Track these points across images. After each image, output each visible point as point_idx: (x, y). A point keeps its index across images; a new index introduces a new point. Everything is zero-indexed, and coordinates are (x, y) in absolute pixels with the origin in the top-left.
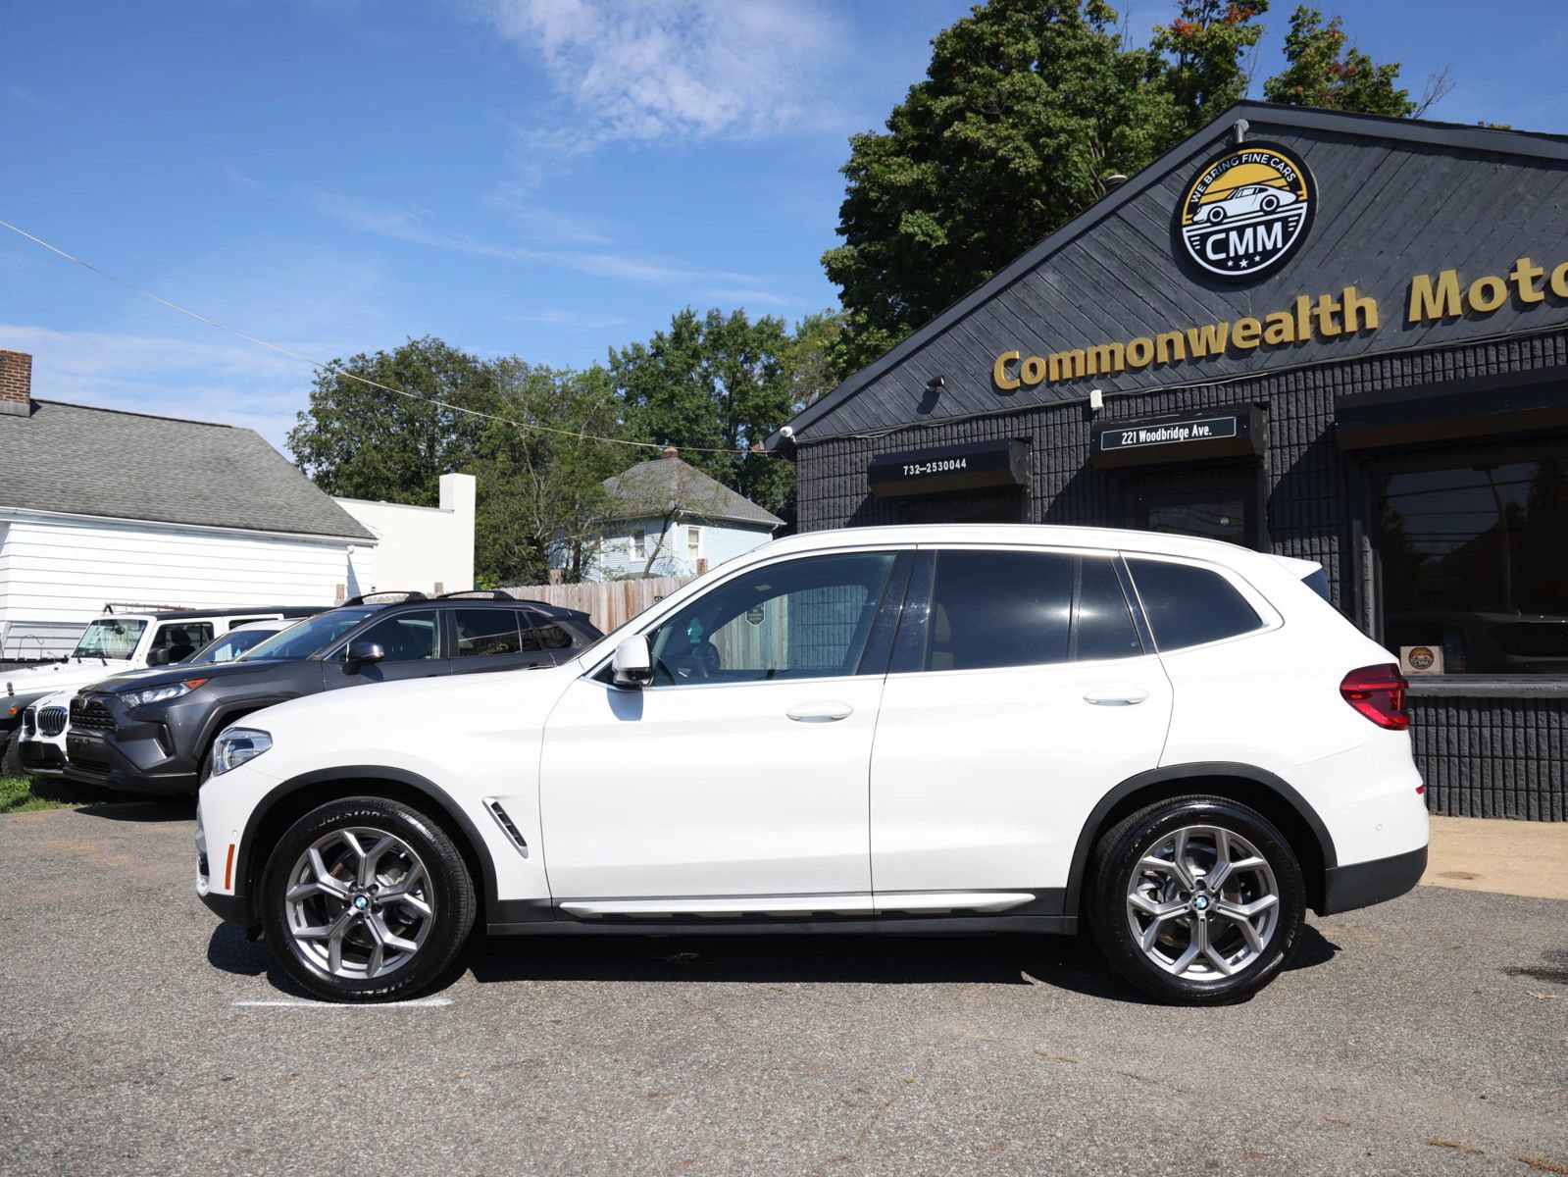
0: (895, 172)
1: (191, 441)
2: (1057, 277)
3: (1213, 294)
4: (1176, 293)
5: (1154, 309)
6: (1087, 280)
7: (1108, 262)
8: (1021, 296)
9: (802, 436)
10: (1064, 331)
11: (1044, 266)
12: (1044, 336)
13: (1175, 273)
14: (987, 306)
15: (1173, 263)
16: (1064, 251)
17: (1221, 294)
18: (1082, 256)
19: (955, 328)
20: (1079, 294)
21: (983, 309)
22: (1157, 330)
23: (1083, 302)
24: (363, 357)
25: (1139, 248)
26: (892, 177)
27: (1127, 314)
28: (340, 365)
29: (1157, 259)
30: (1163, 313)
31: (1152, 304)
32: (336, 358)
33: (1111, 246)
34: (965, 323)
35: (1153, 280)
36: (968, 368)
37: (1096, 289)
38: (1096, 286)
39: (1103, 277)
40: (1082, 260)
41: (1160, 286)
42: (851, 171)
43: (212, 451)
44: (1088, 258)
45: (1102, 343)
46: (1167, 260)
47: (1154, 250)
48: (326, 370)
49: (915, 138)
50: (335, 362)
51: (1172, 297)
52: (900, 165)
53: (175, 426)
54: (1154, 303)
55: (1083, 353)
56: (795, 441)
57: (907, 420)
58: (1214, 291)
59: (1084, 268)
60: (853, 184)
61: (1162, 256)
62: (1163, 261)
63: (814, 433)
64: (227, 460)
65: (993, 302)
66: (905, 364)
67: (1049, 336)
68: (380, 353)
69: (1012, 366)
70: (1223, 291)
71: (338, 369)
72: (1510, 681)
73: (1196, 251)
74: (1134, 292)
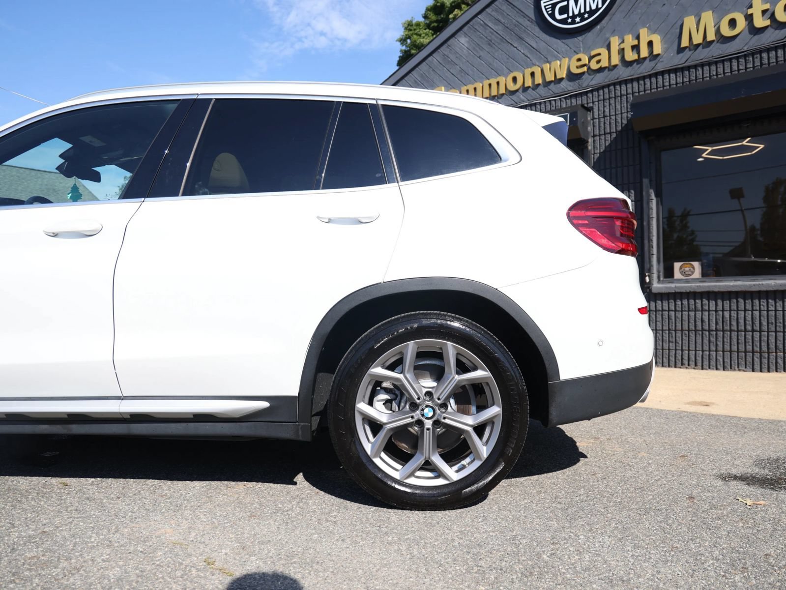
2: (467, 39)
3: (559, 41)
4: (537, 42)
5: (523, 54)
6: (484, 39)
7: (497, 27)
8: (446, 53)
10: (470, 73)
11: (459, 34)
12: (458, 76)
13: (537, 30)
14: (427, 61)
15: (536, 24)
16: (471, 23)
17: (564, 41)
18: (481, 25)
19: (408, 76)
20: (479, 49)
21: (424, 63)
22: (525, 67)
23: (481, 53)
25: (515, 17)
26: (422, 40)
27: (508, 59)
29: (526, 23)
30: (529, 56)
31: (522, 51)
33: (498, 17)
34: (414, 72)
35: (523, 36)
37: (489, 45)
38: (490, 43)
39: (493, 37)
40: (481, 27)
41: (527, 40)
42: (403, 41)
44: (484, 25)
45: (492, 77)
46: (531, 22)
47: (524, 17)
49: (436, 21)
51: (534, 45)
52: (427, 34)
54: (524, 50)
55: (481, 85)
58: (559, 39)
59: (484, 33)
60: (404, 48)
61: (529, 20)
62: (529, 23)
65: (430, 58)
67: (462, 76)
70: (565, 39)
72: (743, 281)
73: (549, 15)
74: (511, 44)
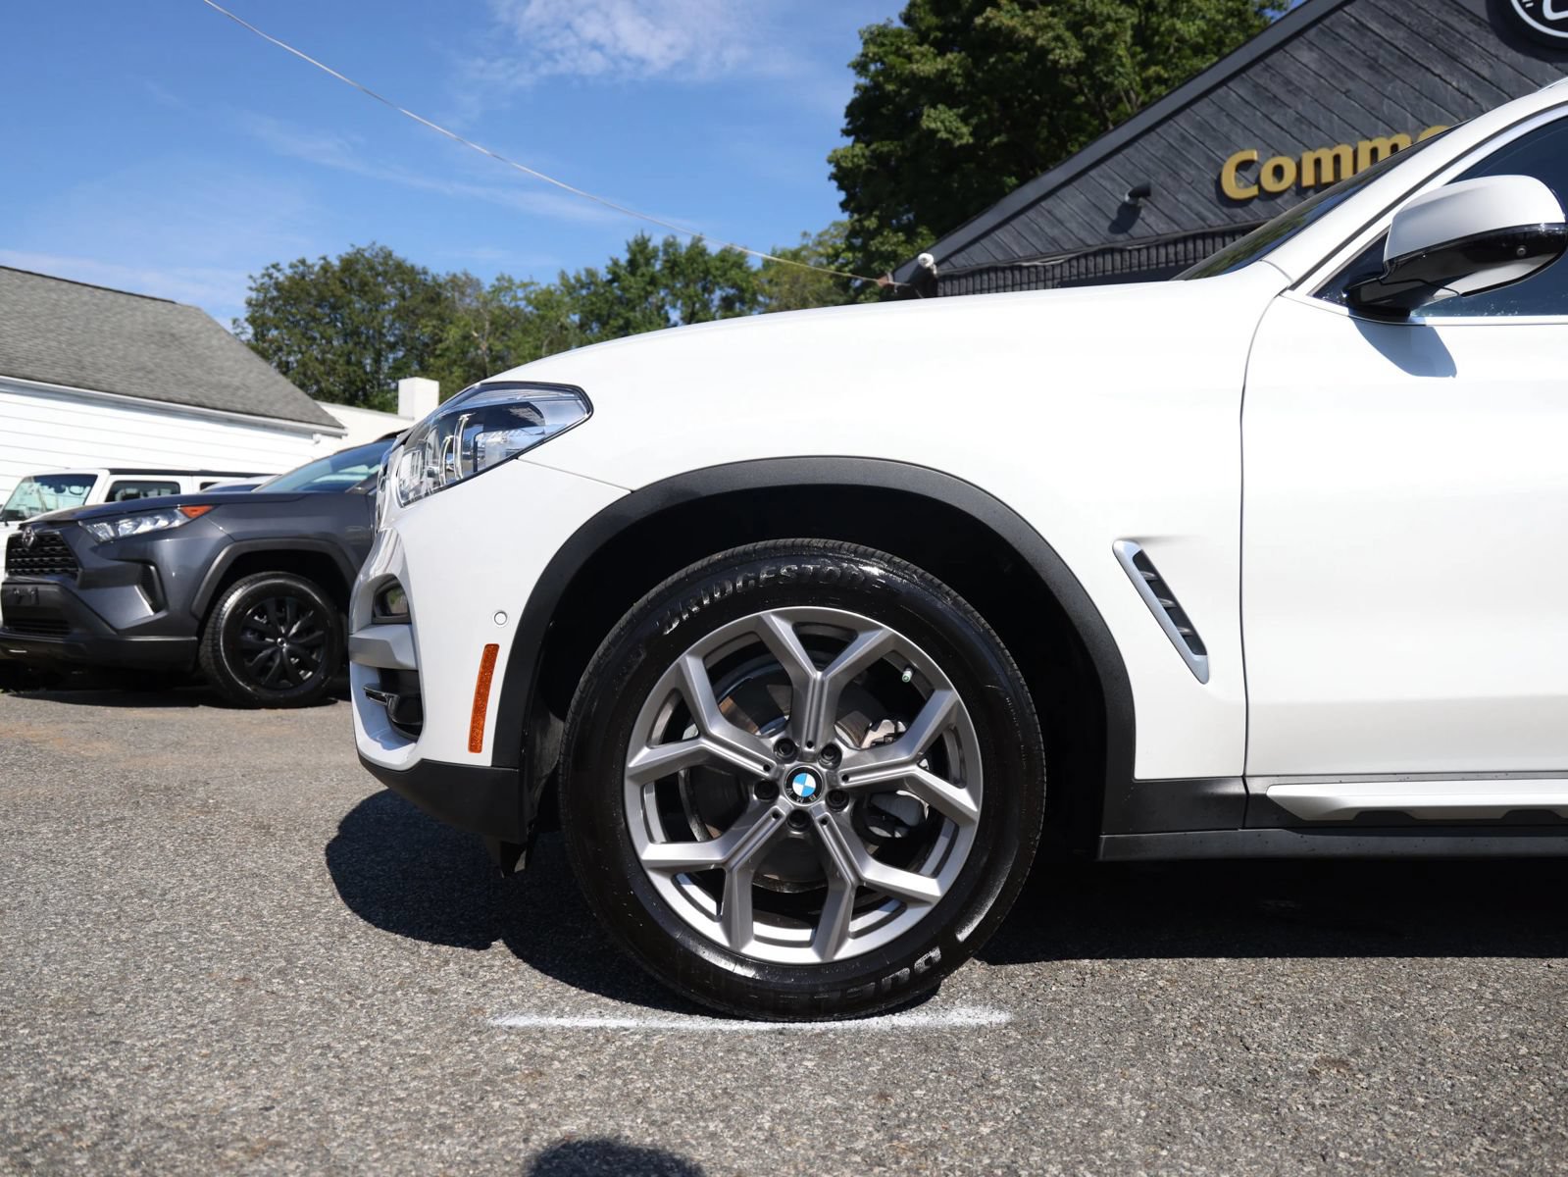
0: (917, 62)
1: (130, 313)
2: (1315, 55)
3: (1548, 65)
4: (1491, 66)
5: (1458, 90)
6: (1358, 57)
7: (1391, 33)
8: (1261, 81)
9: (946, 267)
10: (1323, 124)
11: (1296, 43)
12: (1295, 131)
13: (1492, 43)
14: (1213, 96)
15: (1489, 29)
16: (1327, 22)
17: (1560, 65)
18: (1352, 26)
19: (1165, 126)
20: (1346, 75)
21: (1206, 100)
22: (1462, 117)
23: (1351, 85)
24: (303, 262)
25: (1438, 11)
26: (915, 66)
27: (1418, 98)
28: (279, 270)
29: (1465, 26)
30: (1470, 93)
31: (1454, 84)
32: (274, 262)
33: (1396, 12)
34: (1180, 119)
35: (1459, 51)
36: (1183, 174)
37: (1371, 67)
38: (1373, 65)
39: (1381, 52)
40: (1353, 31)
41: (1468, 61)
42: (861, 67)
43: (154, 324)
44: (1360, 28)
45: (1378, 136)
46: (1479, 25)
47: (1461, 13)
48: (263, 276)
49: (938, 28)
50: (274, 266)
51: (1486, 73)
52: (924, 55)
53: (111, 296)
54: (1458, 81)
55: (1351, 150)
56: (935, 272)
57: (1094, 242)
58: (1551, 62)
59: (1357, 43)
60: (863, 81)
61: (1472, 21)
62: (1471, 27)
63: (961, 261)
64: (172, 335)
65: (1221, 91)
66: (1093, 173)
67: (1302, 131)
68: (324, 258)
69: (1246, 169)
70: (1562, 61)
71: (276, 274)
73: (1527, 11)
74: (1428, 69)
